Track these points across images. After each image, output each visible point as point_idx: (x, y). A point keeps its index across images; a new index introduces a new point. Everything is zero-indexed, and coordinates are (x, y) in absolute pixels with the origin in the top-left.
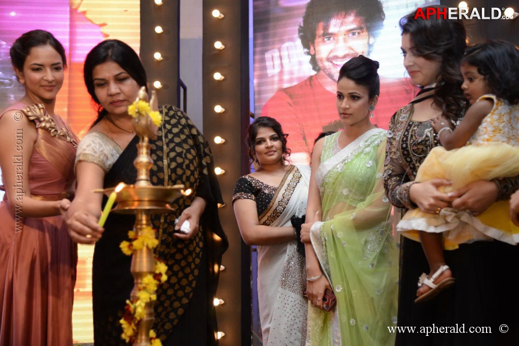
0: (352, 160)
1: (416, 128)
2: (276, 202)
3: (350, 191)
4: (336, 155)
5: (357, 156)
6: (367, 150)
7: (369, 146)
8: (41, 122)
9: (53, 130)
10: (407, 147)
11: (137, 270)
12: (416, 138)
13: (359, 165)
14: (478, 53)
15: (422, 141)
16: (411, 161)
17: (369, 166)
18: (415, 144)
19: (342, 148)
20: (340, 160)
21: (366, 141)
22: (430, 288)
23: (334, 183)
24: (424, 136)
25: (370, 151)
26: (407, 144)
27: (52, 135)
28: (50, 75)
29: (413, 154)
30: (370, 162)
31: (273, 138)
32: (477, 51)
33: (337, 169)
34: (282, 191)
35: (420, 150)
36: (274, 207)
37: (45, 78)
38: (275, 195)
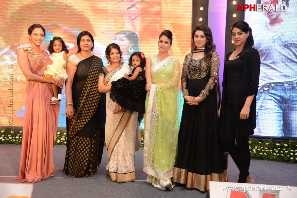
0: (167, 66)
1: (194, 62)
2: (107, 77)
8: (28, 51)
13: (170, 68)
20: (162, 65)
30: (173, 67)
33: (161, 68)
34: (111, 73)
38: (107, 74)
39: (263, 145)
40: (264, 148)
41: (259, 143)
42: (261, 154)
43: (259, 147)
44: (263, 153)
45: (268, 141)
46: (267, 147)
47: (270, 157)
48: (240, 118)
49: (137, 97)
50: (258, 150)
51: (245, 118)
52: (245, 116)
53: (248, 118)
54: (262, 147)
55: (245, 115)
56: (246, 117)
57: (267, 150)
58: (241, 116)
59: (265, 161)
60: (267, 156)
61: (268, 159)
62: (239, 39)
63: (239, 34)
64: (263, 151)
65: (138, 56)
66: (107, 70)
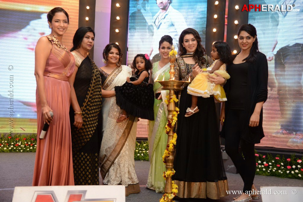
1: (191, 66)
2: (108, 80)
8: (54, 42)
9: (59, 45)
11: (170, 109)
19: (162, 67)
22: (192, 113)
28: (62, 24)
31: (117, 54)
34: (112, 76)
36: (107, 83)
37: (60, 25)
38: (108, 77)
39: (141, 147)
40: (142, 149)
41: (138, 145)
42: (139, 155)
43: (138, 148)
44: (140, 154)
45: (146, 142)
46: (144, 148)
47: (146, 158)
48: (250, 125)
49: (146, 104)
50: (136, 152)
51: (255, 126)
52: (255, 124)
53: (258, 125)
54: (140, 149)
55: (255, 122)
56: (257, 124)
57: (144, 151)
58: (250, 123)
59: (140, 161)
60: (144, 157)
61: (144, 160)
62: (247, 44)
63: (247, 39)
64: (140, 152)
65: (142, 57)
66: (104, 72)
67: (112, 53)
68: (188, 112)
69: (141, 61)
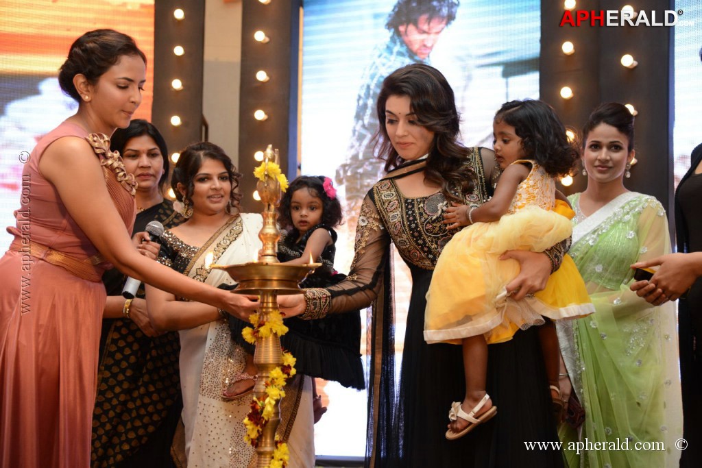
0: (608, 231)
1: (422, 205)
3: (605, 270)
4: (581, 224)
5: (613, 226)
6: (627, 218)
7: (628, 213)
8: (107, 158)
9: (122, 174)
10: (417, 226)
11: (262, 361)
12: (428, 215)
13: (619, 237)
14: (517, 110)
15: (437, 218)
16: (425, 243)
17: (631, 237)
18: (428, 222)
19: (588, 216)
20: (589, 230)
21: (623, 208)
22: (470, 423)
23: (582, 258)
24: (440, 212)
25: (630, 220)
26: (417, 224)
27: (119, 179)
29: (426, 235)
30: (631, 232)
32: (515, 109)
33: (587, 241)
35: (437, 229)
37: (132, 99)
38: (193, 259)
65: (314, 191)
66: (182, 243)
67: (207, 178)
68: (454, 421)
69: (312, 202)
